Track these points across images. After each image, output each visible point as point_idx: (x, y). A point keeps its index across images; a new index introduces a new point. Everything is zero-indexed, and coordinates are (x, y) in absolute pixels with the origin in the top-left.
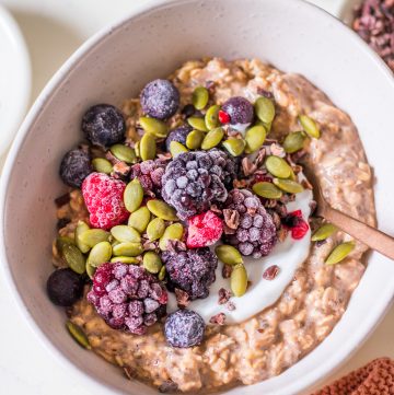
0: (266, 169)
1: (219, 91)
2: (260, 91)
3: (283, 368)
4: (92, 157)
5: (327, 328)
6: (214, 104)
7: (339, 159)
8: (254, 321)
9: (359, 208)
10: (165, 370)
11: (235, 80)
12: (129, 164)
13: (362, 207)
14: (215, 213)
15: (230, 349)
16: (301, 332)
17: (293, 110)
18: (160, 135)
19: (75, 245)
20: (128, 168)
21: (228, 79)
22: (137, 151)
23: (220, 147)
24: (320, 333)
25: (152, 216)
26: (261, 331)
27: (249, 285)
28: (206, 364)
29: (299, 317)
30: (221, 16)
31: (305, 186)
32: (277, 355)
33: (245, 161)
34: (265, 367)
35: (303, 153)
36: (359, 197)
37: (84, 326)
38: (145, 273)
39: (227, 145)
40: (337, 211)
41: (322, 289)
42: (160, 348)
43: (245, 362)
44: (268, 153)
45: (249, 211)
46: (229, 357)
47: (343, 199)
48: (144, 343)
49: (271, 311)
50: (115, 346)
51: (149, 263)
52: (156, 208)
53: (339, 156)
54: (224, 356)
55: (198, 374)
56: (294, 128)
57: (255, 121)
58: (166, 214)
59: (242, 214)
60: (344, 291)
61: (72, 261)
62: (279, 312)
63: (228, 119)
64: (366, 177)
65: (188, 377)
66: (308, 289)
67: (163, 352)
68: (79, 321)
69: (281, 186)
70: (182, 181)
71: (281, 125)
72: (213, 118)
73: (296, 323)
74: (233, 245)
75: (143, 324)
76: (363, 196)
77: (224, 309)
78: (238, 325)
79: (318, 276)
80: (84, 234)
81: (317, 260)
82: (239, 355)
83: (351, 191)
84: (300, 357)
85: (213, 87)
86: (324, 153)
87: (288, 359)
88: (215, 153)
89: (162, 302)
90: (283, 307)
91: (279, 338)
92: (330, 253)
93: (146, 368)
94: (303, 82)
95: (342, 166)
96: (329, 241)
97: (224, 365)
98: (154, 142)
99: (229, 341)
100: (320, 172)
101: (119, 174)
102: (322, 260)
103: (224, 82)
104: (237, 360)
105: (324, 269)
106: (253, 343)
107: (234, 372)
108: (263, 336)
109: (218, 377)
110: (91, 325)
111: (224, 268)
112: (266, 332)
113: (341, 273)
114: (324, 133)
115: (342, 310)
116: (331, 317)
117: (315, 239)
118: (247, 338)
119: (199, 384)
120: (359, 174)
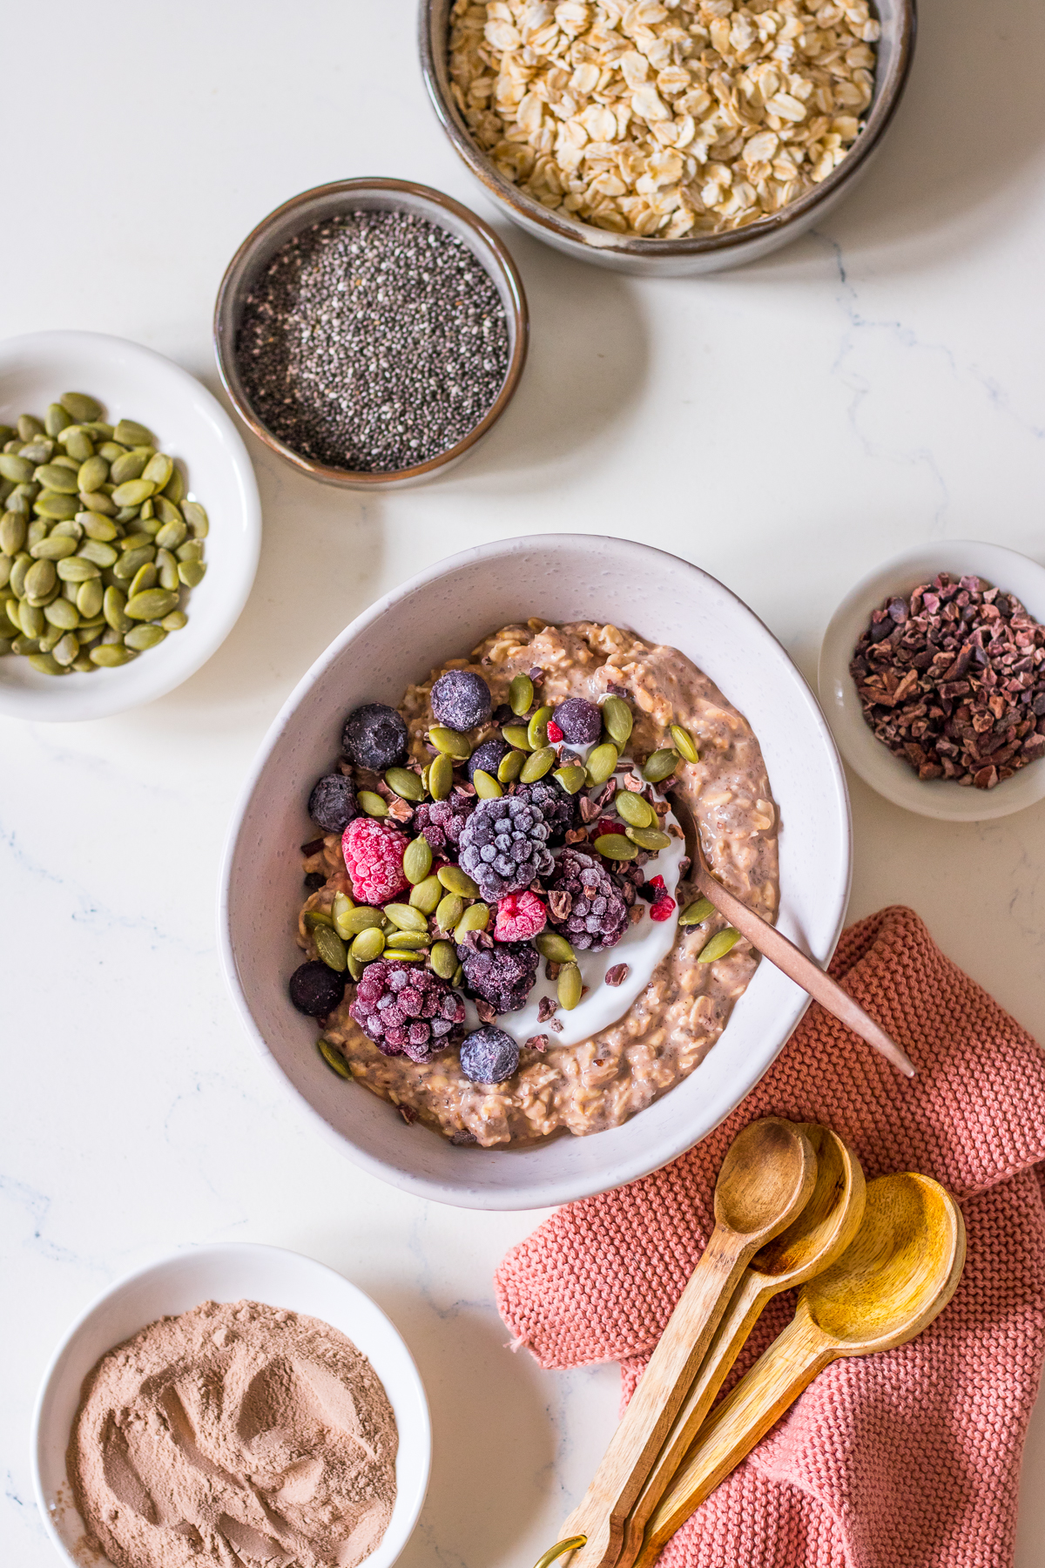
0: (616, 811)
1: (551, 683)
2: (612, 687)
3: (629, 1114)
4: (356, 790)
5: (696, 1056)
6: (542, 705)
7: (728, 796)
8: (589, 1046)
9: (752, 872)
10: (459, 1117)
11: (576, 664)
12: (413, 804)
13: (758, 871)
14: (536, 895)
15: (553, 1086)
16: (656, 1065)
17: (661, 718)
18: (459, 758)
19: (332, 927)
20: (409, 813)
21: (564, 664)
22: (424, 782)
23: (548, 779)
24: (684, 1065)
25: (444, 892)
26: (599, 1062)
27: (584, 991)
28: (518, 1109)
29: (655, 1040)
30: (556, 571)
31: (674, 832)
32: (620, 1097)
33: (583, 800)
34: (603, 1114)
35: (673, 782)
36: (755, 853)
37: (344, 1045)
38: (436, 979)
39: (559, 777)
40: (719, 880)
41: (690, 999)
42: (453, 1082)
43: (574, 1106)
44: (620, 786)
45: (588, 893)
46: (552, 1098)
47: (731, 860)
48: (430, 1074)
49: (613, 1032)
50: (388, 1076)
51: (438, 961)
52: (451, 880)
53: (728, 789)
54: (544, 1097)
55: (505, 1124)
56: (663, 744)
57: (602, 737)
58: (465, 888)
59: (576, 896)
60: (724, 999)
61: (328, 952)
62: (626, 1033)
63: (561, 735)
64: (766, 824)
65: (491, 1129)
66: (670, 999)
67: (457, 1087)
68: (337, 1037)
69: (637, 841)
70: (488, 852)
71: (643, 736)
72: (540, 731)
73: (649, 1051)
74: (561, 935)
75: (429, 1051)
76: (761, 852)
77: (547, 1028)
78: (567, 1049)
79: (686, 980)
80: (345, 915)
81: (685, 954)
82: (567, 1095)
83: (742, 845)
84: (654, 1099)
85: (542, 678)
86: (705, 783)
87: (636, 1103)
88: (539, 792)
89: (457, 1021)
90: (632, 1026)
91: (624, 1071)
92: (706, 945)
93: (433, 1109)
94: (681, 665)
95: (731, 808)
96: (704, 926)
97: (544, 1110)
98: (450, 770)
99: (552, 1076)
100: (698, 812)
101: (397, 822)
102: (693, 956)
103: (558, 668)
104: (564, 1102)
105: (695, 968)
106: (586, 1080)
107: (559, 1120)
108: (601, 1072)
109: (535, 1126)
110: (353, 1044)
111: (548, 967)
112: (606, 1065)
113: (721, 973)
114: (707, 753)
115: (719, 1029)
116: (701, 1042)
117: (685, 922)
118: (579, 1072)
119: (508, 1138)
120: (757, 820)
